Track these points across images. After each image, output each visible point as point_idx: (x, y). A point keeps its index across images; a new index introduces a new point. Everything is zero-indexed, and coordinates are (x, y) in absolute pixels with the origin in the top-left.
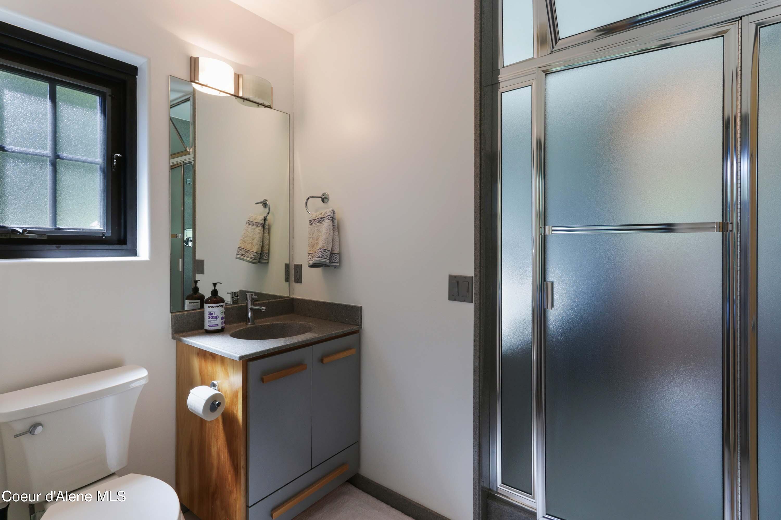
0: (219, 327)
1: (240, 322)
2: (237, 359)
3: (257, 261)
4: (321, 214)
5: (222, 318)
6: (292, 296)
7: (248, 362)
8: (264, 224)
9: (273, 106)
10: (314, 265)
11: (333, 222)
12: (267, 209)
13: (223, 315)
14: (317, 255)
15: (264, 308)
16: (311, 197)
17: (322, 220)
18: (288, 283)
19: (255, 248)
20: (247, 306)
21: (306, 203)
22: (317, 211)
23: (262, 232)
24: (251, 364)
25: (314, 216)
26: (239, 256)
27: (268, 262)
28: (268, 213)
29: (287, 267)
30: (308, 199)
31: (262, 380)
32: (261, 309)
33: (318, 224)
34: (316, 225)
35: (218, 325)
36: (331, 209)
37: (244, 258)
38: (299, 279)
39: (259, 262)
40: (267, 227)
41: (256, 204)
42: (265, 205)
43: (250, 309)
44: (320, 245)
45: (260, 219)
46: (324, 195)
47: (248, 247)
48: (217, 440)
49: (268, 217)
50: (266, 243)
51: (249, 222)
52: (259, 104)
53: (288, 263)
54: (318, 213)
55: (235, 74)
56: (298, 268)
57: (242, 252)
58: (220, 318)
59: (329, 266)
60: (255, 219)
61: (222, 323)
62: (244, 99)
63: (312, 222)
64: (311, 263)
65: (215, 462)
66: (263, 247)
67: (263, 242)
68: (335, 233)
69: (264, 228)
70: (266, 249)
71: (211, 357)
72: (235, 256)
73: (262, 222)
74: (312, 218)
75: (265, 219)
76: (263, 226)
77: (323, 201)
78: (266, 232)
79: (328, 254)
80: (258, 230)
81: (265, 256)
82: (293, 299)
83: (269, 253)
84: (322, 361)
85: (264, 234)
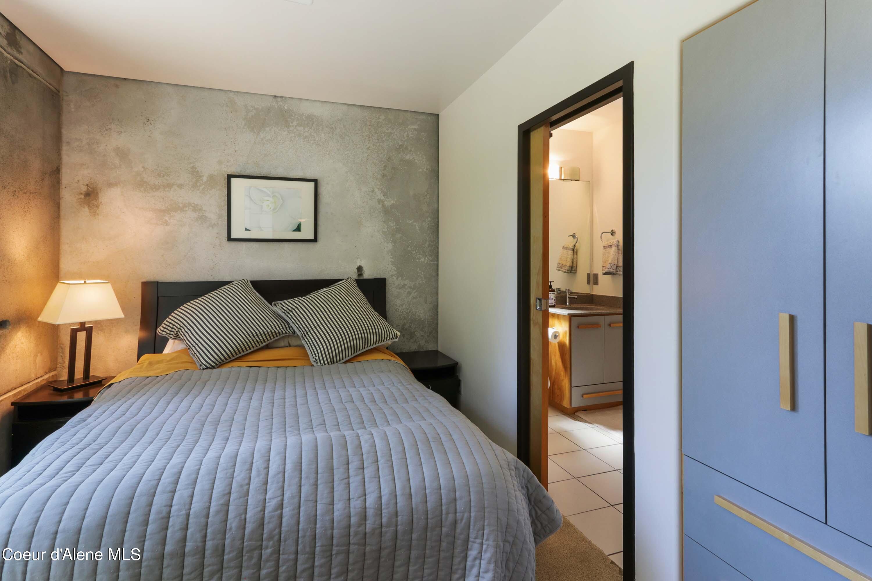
0: (553, 304)
1: (562, 304)
2: (567, 315)
3: (569, 272)
4: (610, 243)
5: (555, 300)
6: (592, 293)
7: (572, 318)
8: (574, 249)
9: (580, 180)
10: (606, 274)
11: (618, 248)
12: (576, 239)
13: (555, 298)
14: (608, 267)
15: (576, 296)
16: (603, 233)
17: (611, 246)
18: (589, 285)
19: (569, 264)
20: (566, 296)
21: (601, 236)
22: (607, 241)
23: (572, 254)
24: (573, 318)
25: (606, 244)
26: (558, 268)
27: (576, 273)
28: (577, 242)
29: (589, 275)
30: (602, 234)
31: (578, 327)
32: (574, 297)
33: (608, 249)
34: (607, 249)
35: (552, 303)
36: (616, 240)
37: (562, 269)
38: (596, 283)
39: (571, 272)
40: (576, 251)
41: (569, 236)
42: (574, 236)
43: (568, 297)
44: (609, 262)
45: (571, 246)
46: (612, 231)
47: (564, 263)
48: (555, 356)
49: (576, 245)
50: (575, 260)
51: (564, 248)
52: (572, 180)
53: (589, 273)
54: (609, 242)
55: (560, 167)
56: (596, 276)
57: (560, 266)
58: (553, 299)
59: (615, 274)
60: (568, 246)
61: (554, 303)
62: (564, 180)
63: (604, 248)
64: (604, 272)
65: (554, 367)
66: (573, 263)
67: (573, 260)
68: (619, 254)
69: (574, 251)
70: (575, 264)
71: (552, 316)
72: (556, 268)
73: (573, 247)
74: (605, 245)
75: (574, 246)
76: (573, 250)
77: (612, 234)
78: (575, 254)
79: (615, 267)
80: (570, 252)
81: (574, 269)
82: (592, 295)
83: (576, 266)
84: (610, 325)
85: (573, 255)
